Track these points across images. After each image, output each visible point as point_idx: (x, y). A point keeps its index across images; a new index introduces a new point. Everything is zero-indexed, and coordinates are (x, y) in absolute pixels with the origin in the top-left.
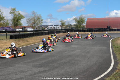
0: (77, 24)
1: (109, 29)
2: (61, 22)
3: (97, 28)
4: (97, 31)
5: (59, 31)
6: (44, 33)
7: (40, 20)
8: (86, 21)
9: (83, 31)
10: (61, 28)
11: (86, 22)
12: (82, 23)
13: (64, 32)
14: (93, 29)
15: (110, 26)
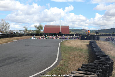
0: (37, 30)
1: (60, 34)
2: (25, 28)
3: (51, 33)
4: (51, 36)
5: (21, 35)
6: (9, 36)
7: (8, 26)
8: (44, 27)
9: (41, 35)
10: (24, 32)
11: (43, 29)
12: (41, 29)
13: (25, 36)
14: (48, 34)
15: (61, 32)
